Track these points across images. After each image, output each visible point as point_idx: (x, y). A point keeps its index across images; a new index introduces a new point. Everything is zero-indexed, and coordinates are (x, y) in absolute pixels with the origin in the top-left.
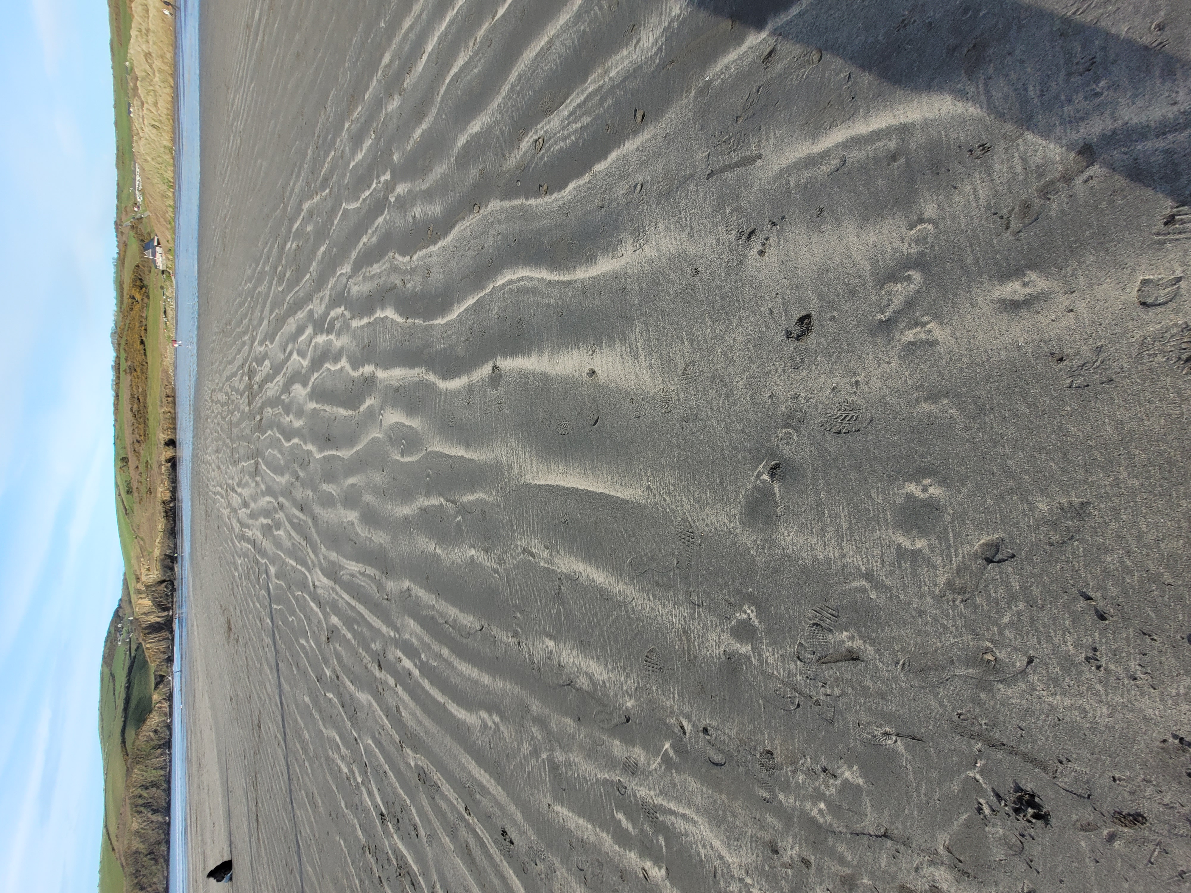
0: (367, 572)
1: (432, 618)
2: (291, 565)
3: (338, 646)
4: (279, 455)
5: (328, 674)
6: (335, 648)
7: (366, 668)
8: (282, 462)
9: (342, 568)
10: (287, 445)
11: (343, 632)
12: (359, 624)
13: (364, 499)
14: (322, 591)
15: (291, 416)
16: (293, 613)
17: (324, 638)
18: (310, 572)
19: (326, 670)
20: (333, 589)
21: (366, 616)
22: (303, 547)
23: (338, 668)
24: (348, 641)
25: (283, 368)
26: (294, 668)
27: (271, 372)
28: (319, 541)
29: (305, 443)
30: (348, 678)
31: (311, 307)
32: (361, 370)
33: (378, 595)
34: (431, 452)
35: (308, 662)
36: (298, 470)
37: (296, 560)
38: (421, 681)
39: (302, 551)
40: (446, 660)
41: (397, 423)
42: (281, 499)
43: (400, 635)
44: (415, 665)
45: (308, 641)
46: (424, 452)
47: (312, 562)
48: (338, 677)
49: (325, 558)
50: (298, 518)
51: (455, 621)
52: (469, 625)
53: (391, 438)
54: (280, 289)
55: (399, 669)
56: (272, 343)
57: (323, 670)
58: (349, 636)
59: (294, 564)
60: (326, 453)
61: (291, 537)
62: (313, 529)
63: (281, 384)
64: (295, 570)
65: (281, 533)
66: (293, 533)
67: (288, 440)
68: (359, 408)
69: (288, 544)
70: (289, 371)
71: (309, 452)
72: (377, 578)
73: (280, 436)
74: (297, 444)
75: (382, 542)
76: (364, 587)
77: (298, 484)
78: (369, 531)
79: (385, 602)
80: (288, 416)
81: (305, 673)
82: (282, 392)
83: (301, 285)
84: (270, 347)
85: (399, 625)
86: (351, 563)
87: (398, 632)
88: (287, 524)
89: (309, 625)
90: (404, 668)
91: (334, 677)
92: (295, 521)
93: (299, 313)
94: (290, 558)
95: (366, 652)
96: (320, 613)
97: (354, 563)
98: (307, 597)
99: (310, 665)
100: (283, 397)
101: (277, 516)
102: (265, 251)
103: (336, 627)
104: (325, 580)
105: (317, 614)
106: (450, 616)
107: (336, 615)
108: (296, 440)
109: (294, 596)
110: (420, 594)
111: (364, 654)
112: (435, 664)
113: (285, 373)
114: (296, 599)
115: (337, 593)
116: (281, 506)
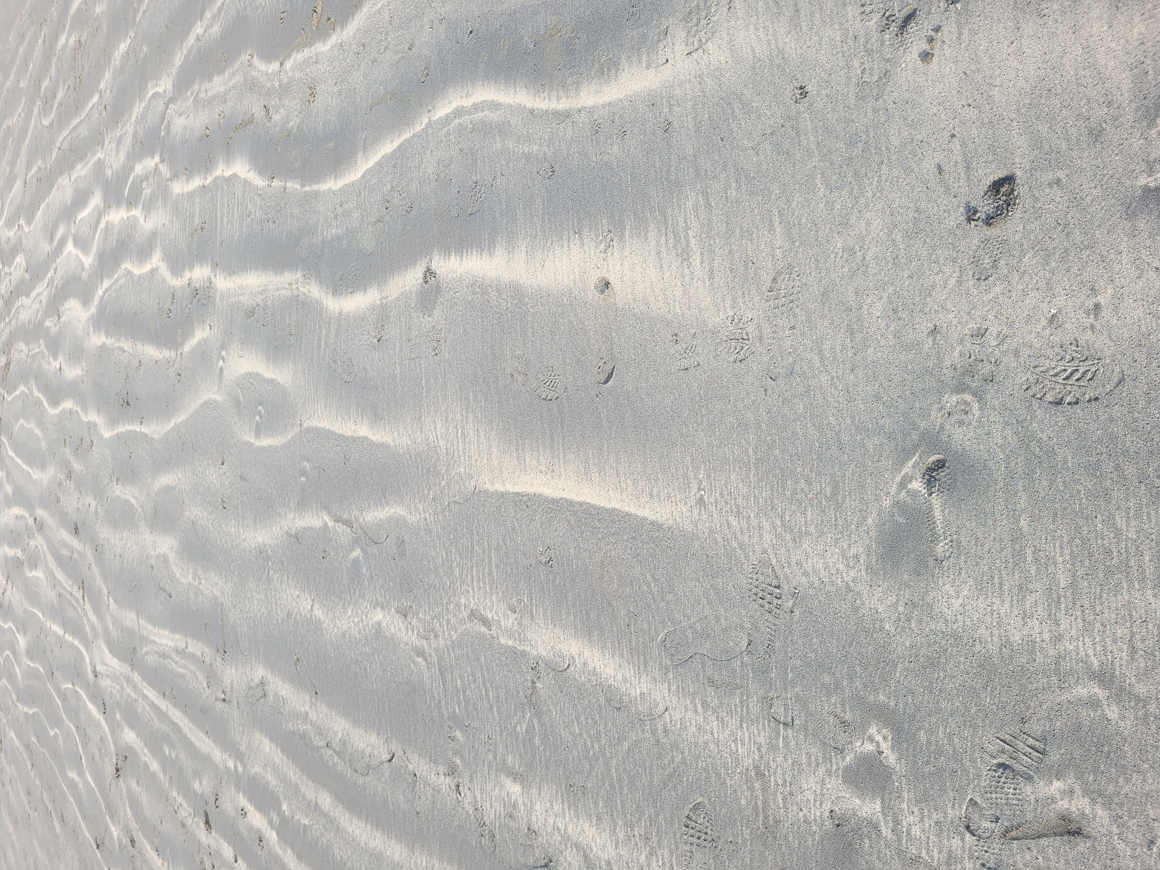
0: (190, 649)
1: (304, 736)
2: (56, 634)
3: (134, 785)
4: (38, 431)
5: (115, 834)
6: (129, 789)
7: (184, 825)
8: (43, 444)
9: (144, 640)
10: (53, 412)
11: (144, 759)
12: (172, 745)
13: (187, 513)
14: (109, 682)
15: (61, 358)
16: (56, 722)
17: (110, 770)
18: (87, 649)
19: (112, 828)
20: (128, 679)
21: (186, 731)
22: (77, 601)
23: (134, 825)
24: (153, 776)
25: (48, 269)
26: (56, 823)
27: (27, 276)
28: (105, 591)
29: (85, 410)
30: (152, 843)
31: (100, 155)
32: (187, 275)
33: (208, 692)
34: (309, 430)
35: (81, 811)
36: (72, 458)
37: (64, 624)
38: (280, 852)
39: (75, 608)
40: (326, 816)
41: (249, 375)
42: (40, 512)
43: (244, 767)
44: (271, 823)
45: (81, 774)
46: (297, 430)
47: (93, 628)
48: (132, 841)
49: (116, 621)
50: (68, 546)
51: (343, 742)
52: (368, 750)
53: (238, 403)
54: (46, 122)
55: (242, 829)
56: (29, 222)
57: (107, 827)
58: (155, 766)
59: (60, 631)
60: (122, 429)
61: (55, 583)
62: (95, 570)
63: (44, 298)
64: (61, 643)
65: (38, 574)
66: (60, 575)
67: (55, 402)
68: (182, 345)
69: (49, 594)
70: (58, 276)
71: (91, 426)
72: (208, 660)
73: (40, 396)
74: (71, 411)
75: (218, 594)
76: (183, 676)
77: (70, 485)
78: (195, 573)
79: (220, 705)
80: (55, 358)
81: (75, 833)
82: (47, 314)
83: (83, 115)
84: (27, 230)
85: (243, 748)
86: (162, 632)
87: (242, 762)
88: (50, 558)
89: (85, 744)
90: (250, 828)
91: (126, 841)
92: (65, 552)
93: (79, 167)
94: (54, 621)
95: (185, 796)
96: (104, 724)
97: (167, 633)
98: (82, 693)
99: (85, 818)
100: (47, 323)
101: (32, 543)
102: (21, 50)
103: (131, 749)
104: (114, 663)
105: (98, 725)
106: (336, 733)
107: (132, 727)
108: (68, 404)
109: (58, 691)
110: (283, 693)
111: (180, 799)
112: (306, 822)
113: (52, 279)
114: (64, 697)
115: (135, 687)
116: (40, 526)
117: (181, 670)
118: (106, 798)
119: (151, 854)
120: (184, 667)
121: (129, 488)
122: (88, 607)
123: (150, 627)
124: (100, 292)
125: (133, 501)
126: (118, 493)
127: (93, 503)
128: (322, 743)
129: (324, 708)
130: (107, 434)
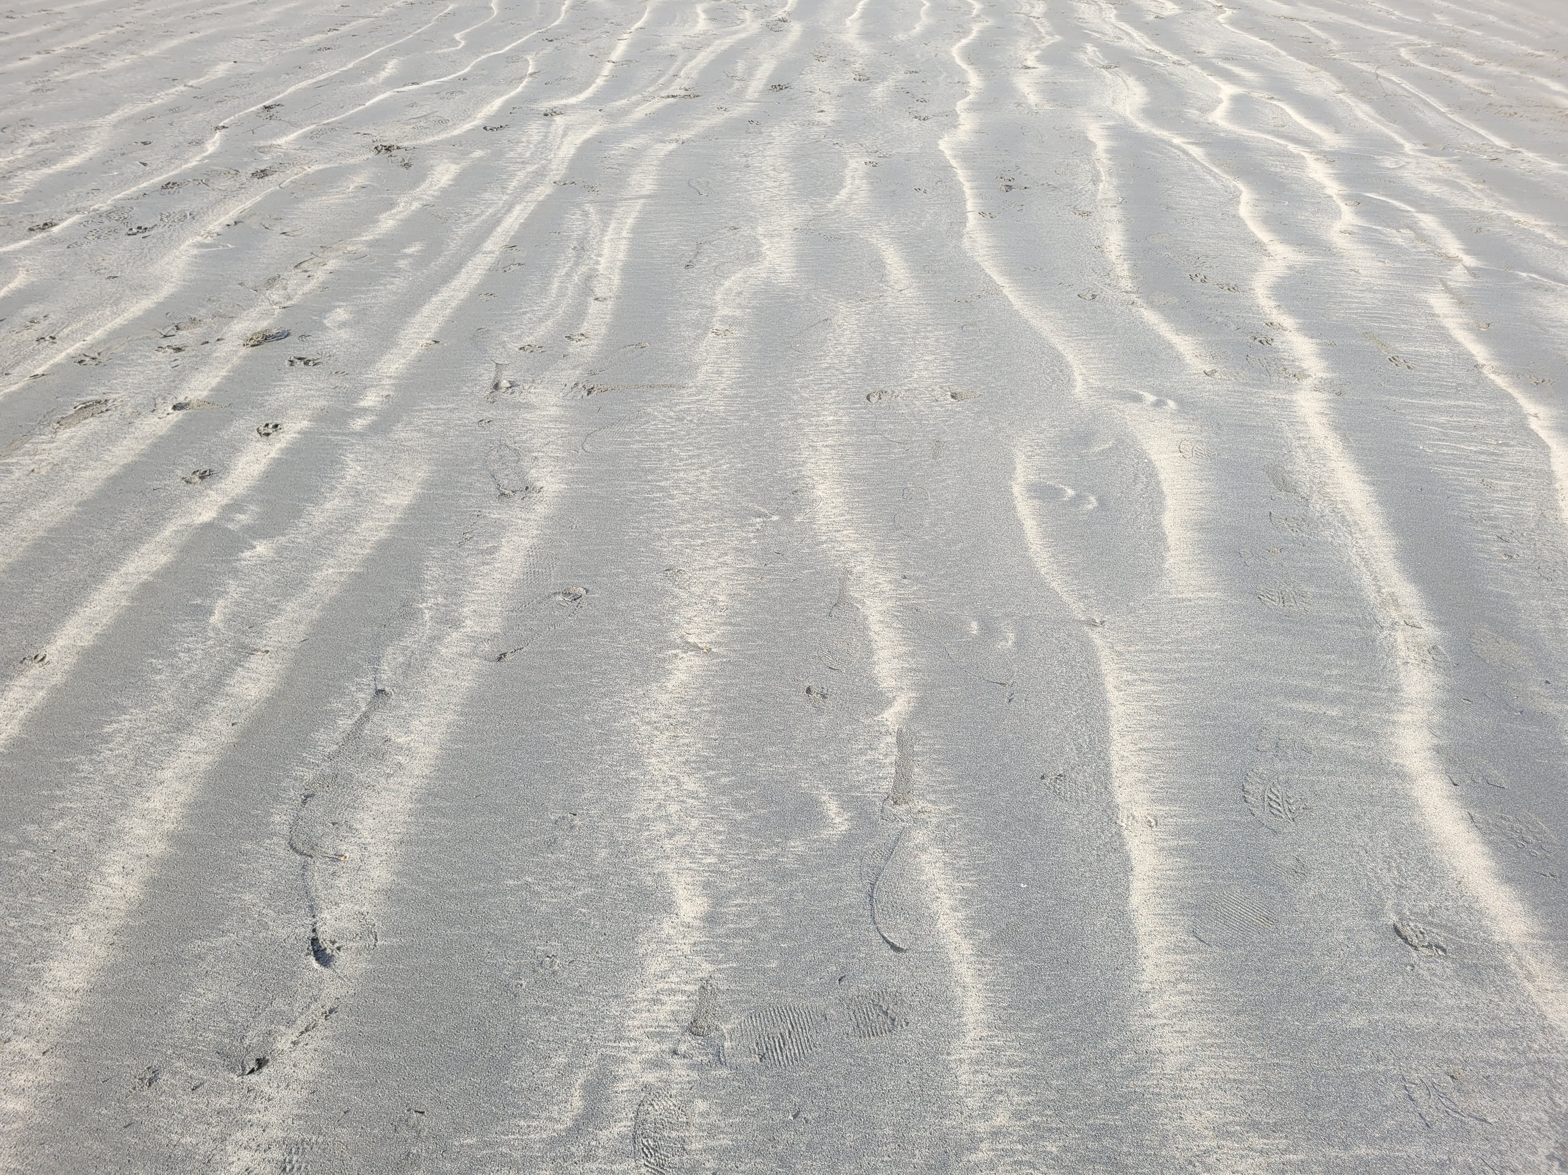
117: (555, 285)
118: (343, 126)
119: (234, 210)
120: (561, 294)
121: (864, 185)
122: (658, 104)
123: (630, 221)
124: (1177, 141)
125: (843, 194)
126: (853, 164)
127: (826, 119)
128: (387, 674)
129: (467, 683)
130: (945, 145)
